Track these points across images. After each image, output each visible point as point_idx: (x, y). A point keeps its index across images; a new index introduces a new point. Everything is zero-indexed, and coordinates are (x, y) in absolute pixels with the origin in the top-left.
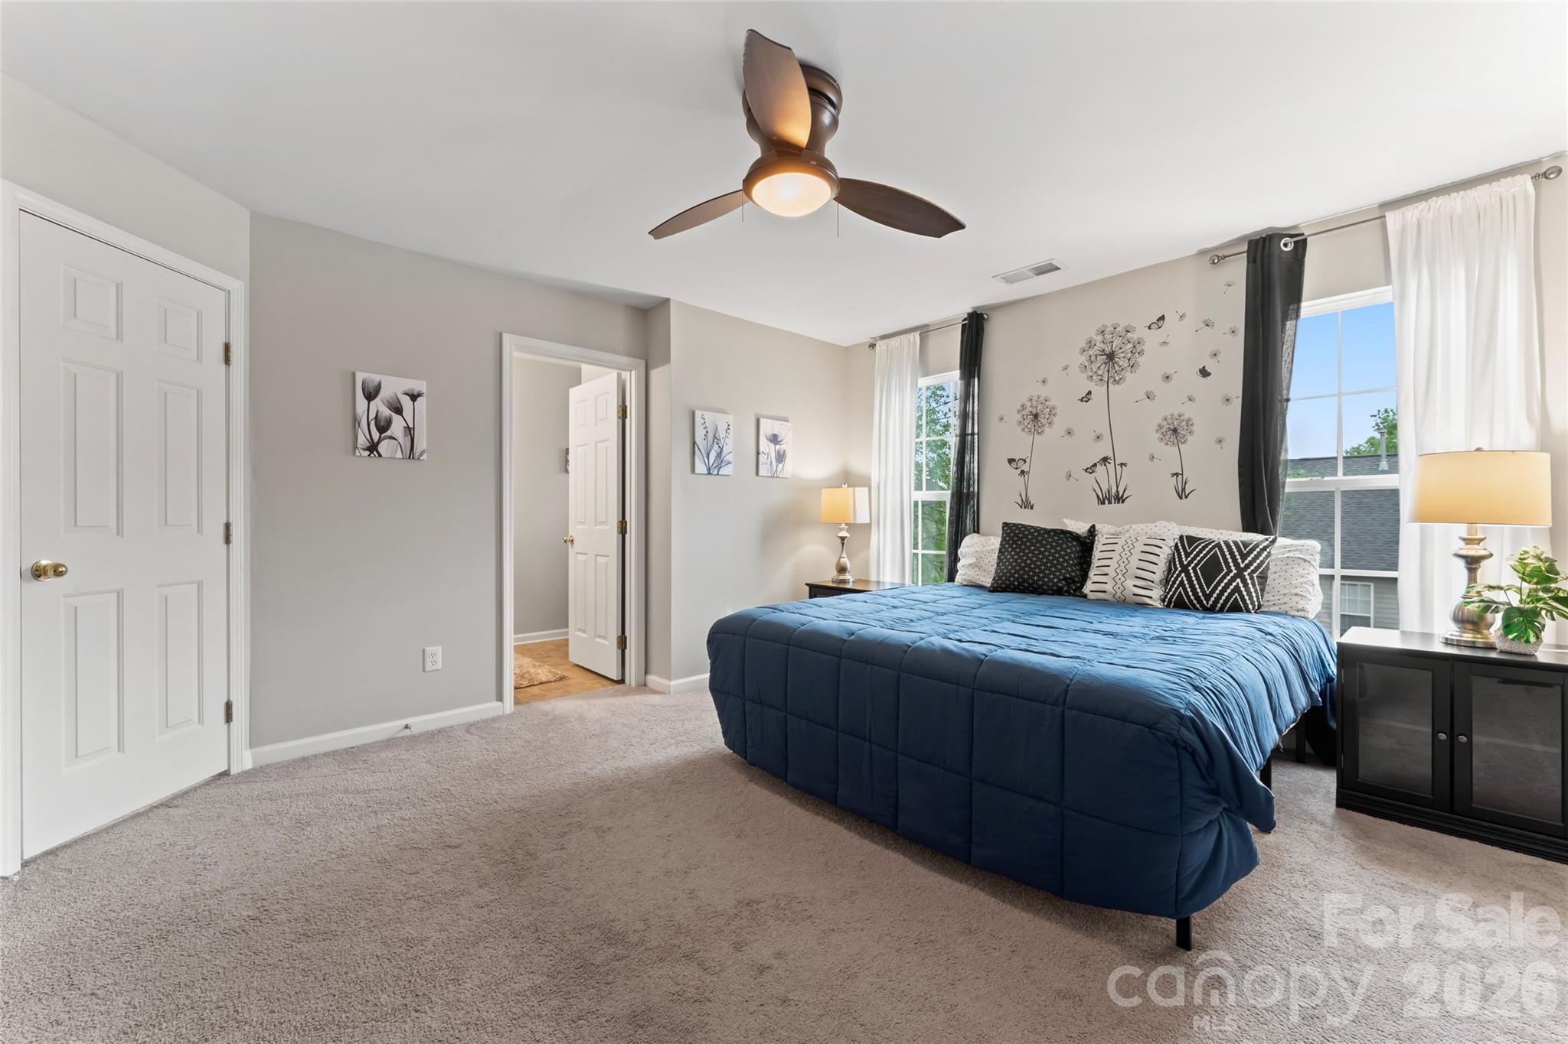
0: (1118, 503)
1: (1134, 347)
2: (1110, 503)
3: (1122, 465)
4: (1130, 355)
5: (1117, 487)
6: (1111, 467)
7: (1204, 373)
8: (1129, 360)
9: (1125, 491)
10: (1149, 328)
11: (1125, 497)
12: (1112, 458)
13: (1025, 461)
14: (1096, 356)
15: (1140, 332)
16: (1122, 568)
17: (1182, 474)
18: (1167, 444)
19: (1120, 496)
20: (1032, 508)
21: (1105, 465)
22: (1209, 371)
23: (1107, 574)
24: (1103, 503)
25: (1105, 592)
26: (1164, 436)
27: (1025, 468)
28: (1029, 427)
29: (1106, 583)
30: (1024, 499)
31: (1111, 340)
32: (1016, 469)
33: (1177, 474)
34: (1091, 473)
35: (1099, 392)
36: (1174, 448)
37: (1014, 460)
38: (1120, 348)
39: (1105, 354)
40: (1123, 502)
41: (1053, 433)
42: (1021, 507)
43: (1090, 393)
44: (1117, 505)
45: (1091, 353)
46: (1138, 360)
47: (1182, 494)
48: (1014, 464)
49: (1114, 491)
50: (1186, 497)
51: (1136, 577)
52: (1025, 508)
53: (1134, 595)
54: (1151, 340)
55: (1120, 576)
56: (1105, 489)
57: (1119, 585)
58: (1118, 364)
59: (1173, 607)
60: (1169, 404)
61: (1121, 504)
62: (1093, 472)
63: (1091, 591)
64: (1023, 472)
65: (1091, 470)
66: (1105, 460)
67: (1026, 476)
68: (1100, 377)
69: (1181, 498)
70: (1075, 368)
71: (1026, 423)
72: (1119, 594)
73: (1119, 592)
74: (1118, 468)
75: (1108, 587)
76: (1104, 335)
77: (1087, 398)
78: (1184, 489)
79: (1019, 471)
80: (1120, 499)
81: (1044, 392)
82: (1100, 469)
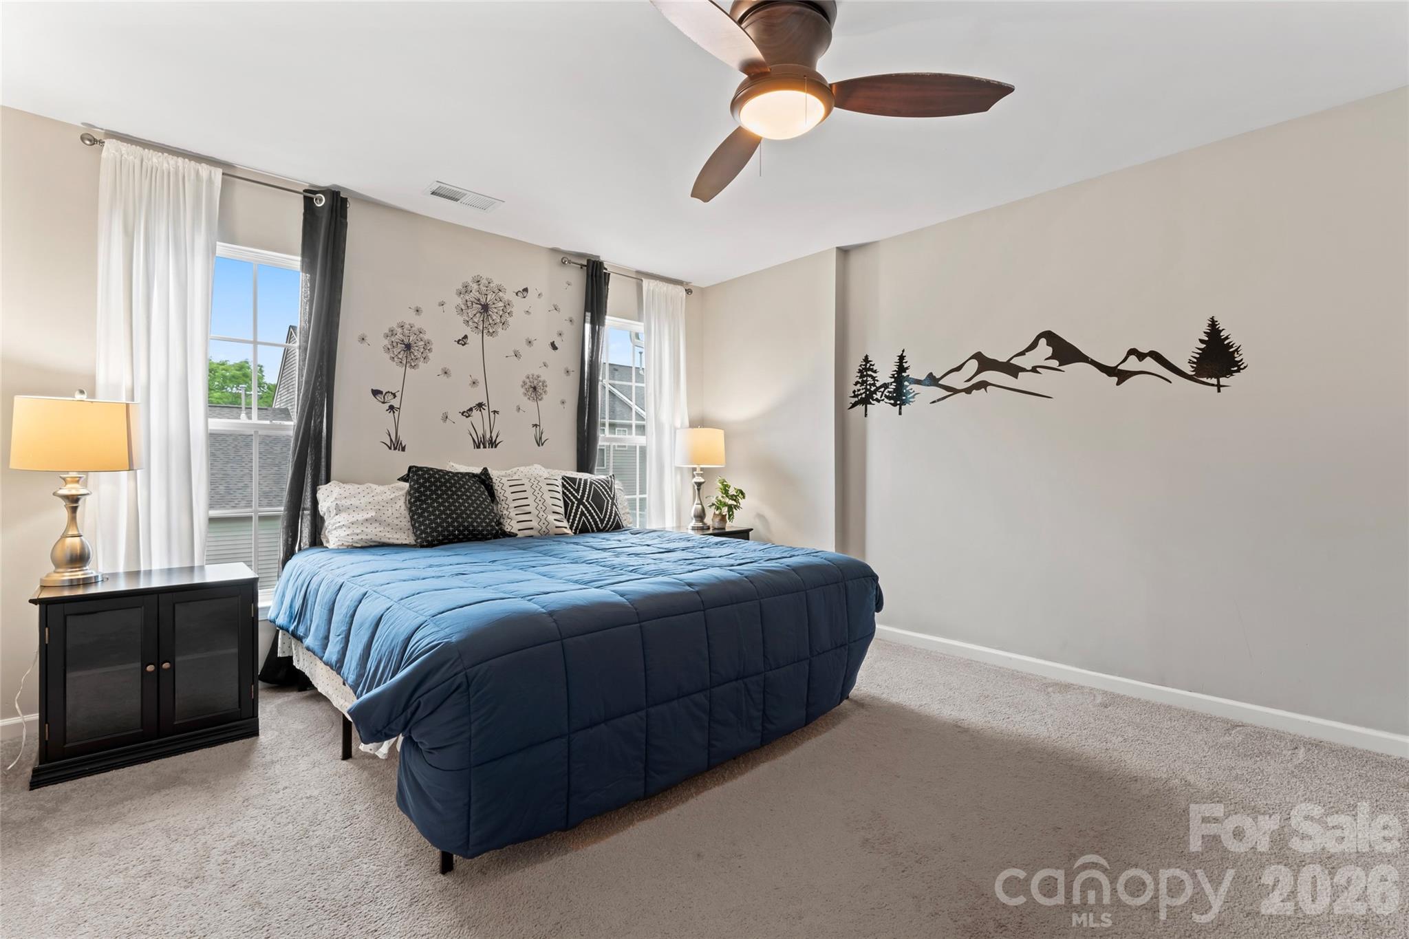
0: (492, 447)
1: (505, 306)
2: (485, 447)
3: (495, 412)
4: (501, 313)
5: (491, 433)
6: (485, 413)
7: (554, 347)
8: (501, 316)
9: (497, 437)
10: (517, 294)
11: (497, 442)
12: (487, 404)
13: (394, 396)
14: (472, 302)
15: (509, 296)
16: (541, 505)
17: (539, 426)
18: (529, 398)
19: (493, 440)
20: (403, 449)
21: (480, 411)
22: (557, 345)
23: (530, 513)
24: (478, 447)
25: (532, 529)
26: (528, 392)
27: (395, 403)
28: (400, 356)
29: (531, 521)
30: (394, 440)
31: (485, 292)
32: (384, 403)
33: (536, 425)
34: (467, 417)
35: (475, 338)
36: (533, 403)
37: (381, 392)
38: (494, 304)
39: (480, 304)
40: (496, 447)
41: (426, 371)
42: (390, 448)
43: (466, 337)
44: (490, 449)
45: (467, 298)
46: (508, 319)
47: (540, 442)
48: (380, 397)
49: (488, 436)
50: (542, 445)
51: (554, 512)
52: (395, 449)
53: (556, 527)
54: (518, 305)
55: (542, 513)
56: (480, 433)
57: (543, 521)
58: (491, 317)
59: (579, 533)
60: (530, 366)
61: (494, 449)
62: (469, 416)
63: (519, 530)
64: (391, 408)
65: (467, 413)
66: (480, 405)
67: (397, 413)
68: (476, 325)
69: (539, 445)
70: (451, 308)
71: (396, 351)
72: (544, 529)
73: (544, 527)
74: (492, 414)
75: (534, 524)
76: (479, 285)
77: (463, 341)
78: (540, 438)
79: (386, 406)
80: (493, 444)
81: (418, 322)
82: (475, 413)
